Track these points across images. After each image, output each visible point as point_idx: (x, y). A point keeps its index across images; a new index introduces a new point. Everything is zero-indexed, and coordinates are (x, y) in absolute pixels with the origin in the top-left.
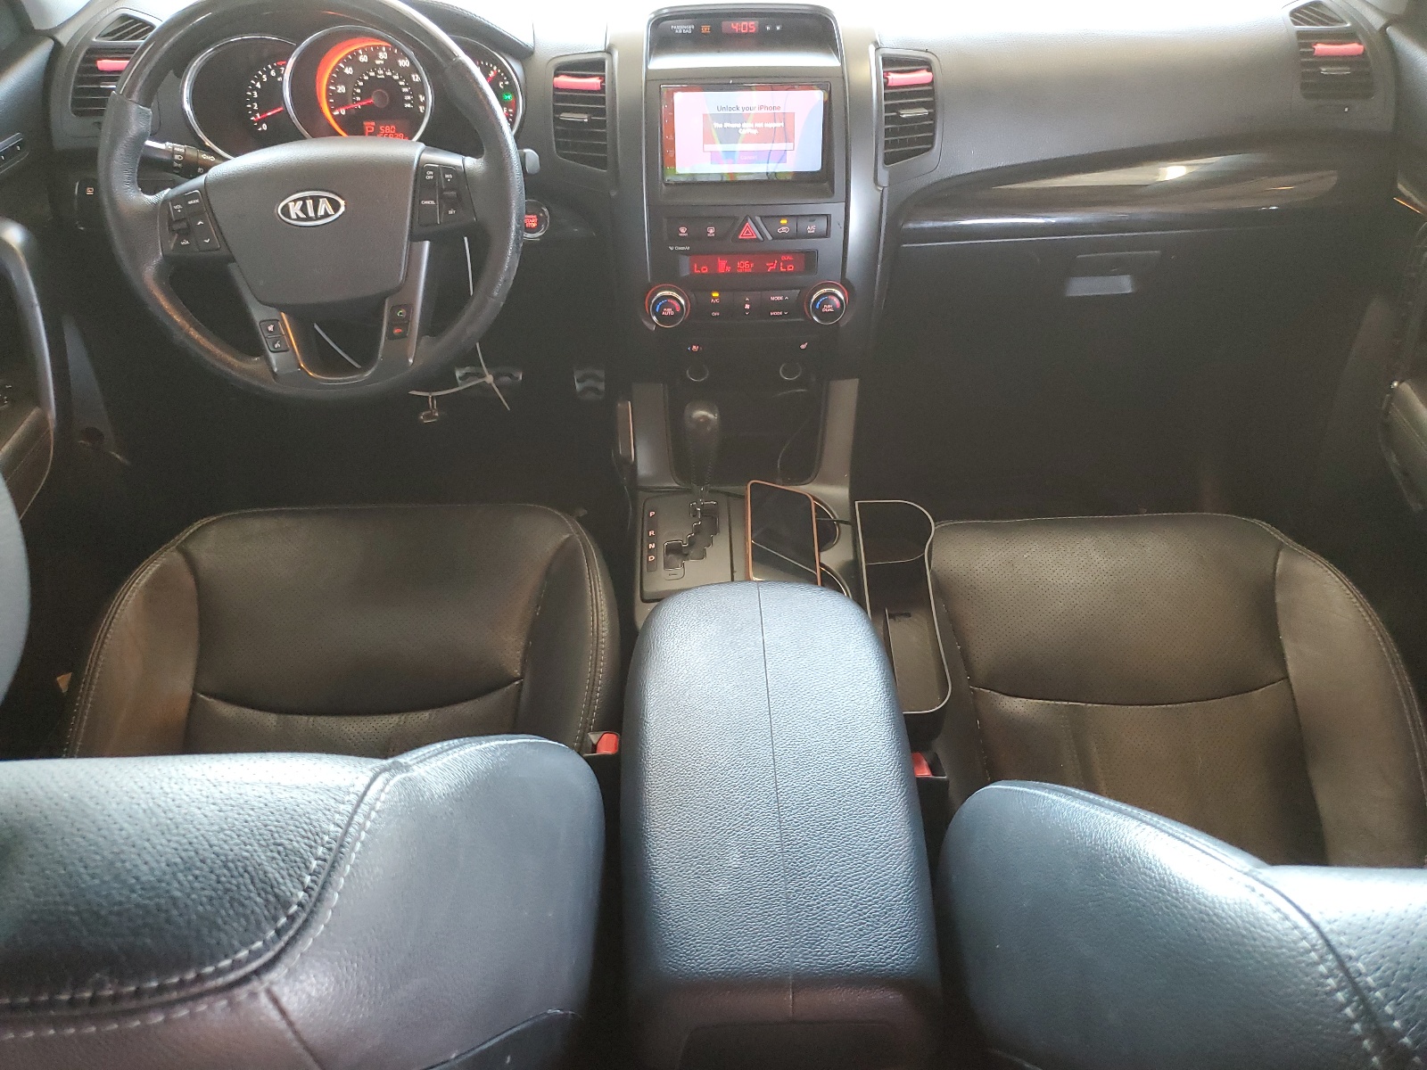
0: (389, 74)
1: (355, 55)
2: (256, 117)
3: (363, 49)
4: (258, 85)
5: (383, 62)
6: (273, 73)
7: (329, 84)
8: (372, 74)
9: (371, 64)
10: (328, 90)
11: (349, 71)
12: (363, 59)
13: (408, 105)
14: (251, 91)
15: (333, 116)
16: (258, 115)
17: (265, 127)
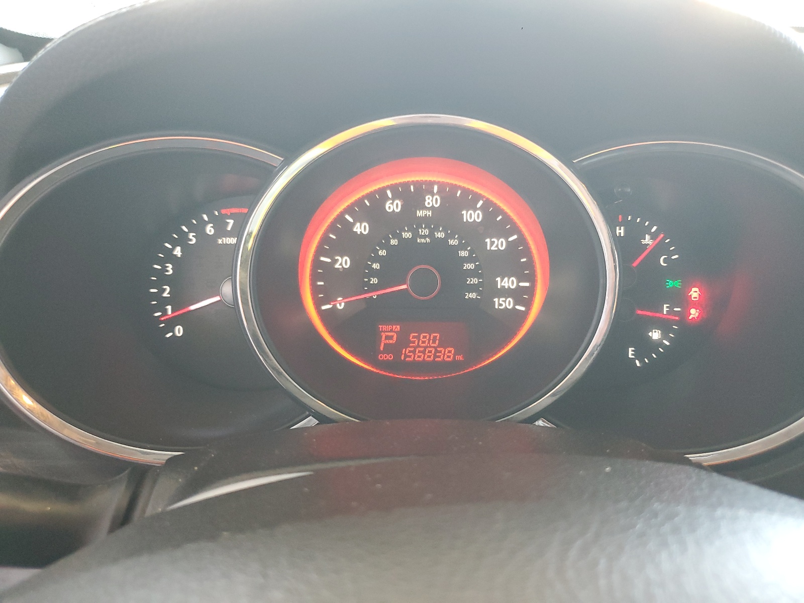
0: (440, 235)
1: (379, 198)
2: (165, 312)
3: (393, 188)
4: (178, 252)
5: (429, 213)
6: (210, 230)
7: (320, 251)
8: (407, 235)
9: (407, 217)
10: (316, 263)
11: (362, 228)
12: (393, 206)
13: (473, 295)
14: (162, 262)
15: (320, 313)
16: (169, 308)
17: (179, 331)
